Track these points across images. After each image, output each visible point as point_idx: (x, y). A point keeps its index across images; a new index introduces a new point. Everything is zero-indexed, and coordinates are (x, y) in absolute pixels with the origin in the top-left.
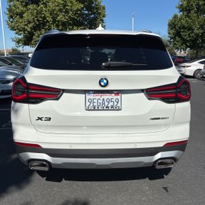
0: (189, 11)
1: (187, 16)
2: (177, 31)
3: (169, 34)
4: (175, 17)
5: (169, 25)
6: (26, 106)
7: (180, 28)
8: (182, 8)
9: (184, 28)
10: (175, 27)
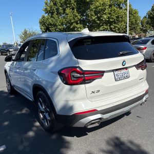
0: (52, 13)
1: (52, 17)
2: (47, 27)
3: (41, 29)
4: (44, 17)
5: (40, 23)
6: (82, 86)
7: (48, 25)
8: (47, 11)
9: (51, 25)
10: (44, 24)
